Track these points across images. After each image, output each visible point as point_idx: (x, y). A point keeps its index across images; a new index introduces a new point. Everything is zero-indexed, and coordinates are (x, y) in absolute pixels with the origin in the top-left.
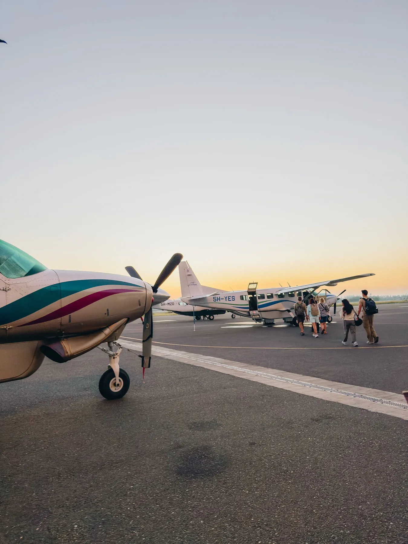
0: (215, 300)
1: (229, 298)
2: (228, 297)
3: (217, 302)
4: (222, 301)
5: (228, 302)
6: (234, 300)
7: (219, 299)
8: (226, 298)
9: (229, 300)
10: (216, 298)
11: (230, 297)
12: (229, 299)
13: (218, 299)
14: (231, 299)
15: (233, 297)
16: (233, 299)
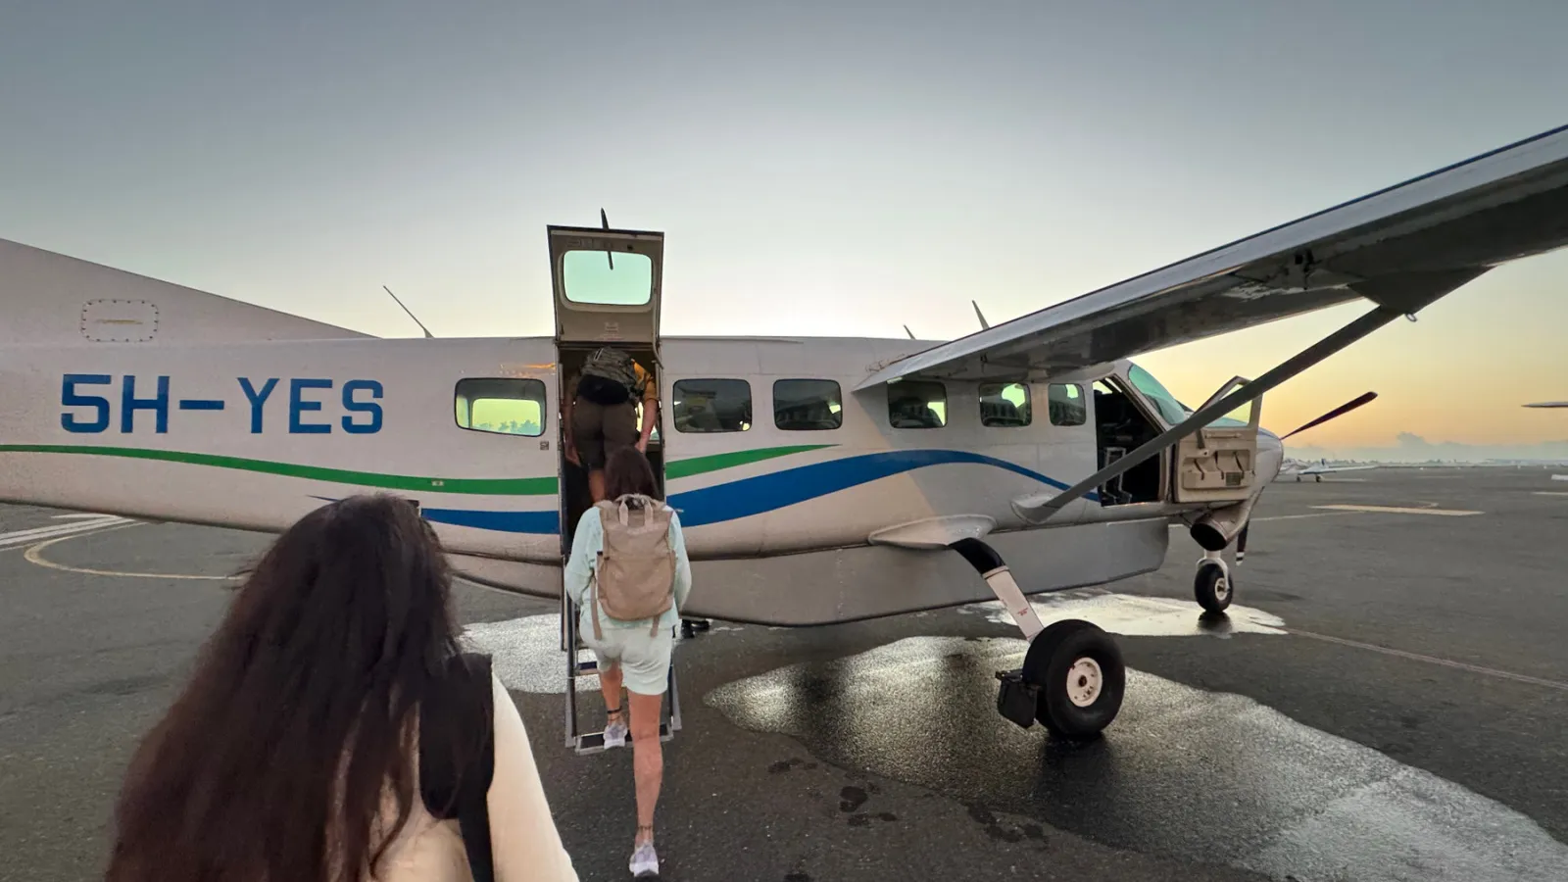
0: (88, 415)
1: (307, 395)
2: (297, 385)
3: (113, 436)
4: (188, 431)
5: (277, 442)
6: (375, 427)
7: (161, 405)
8: (258, 403)
9: (306, 417)
10: (113, 394)
11: (327, 384)
12: (297, 406)
13: (130, 404)
14: (332, 410)
15: (362, 396)
16: (364, 418)
